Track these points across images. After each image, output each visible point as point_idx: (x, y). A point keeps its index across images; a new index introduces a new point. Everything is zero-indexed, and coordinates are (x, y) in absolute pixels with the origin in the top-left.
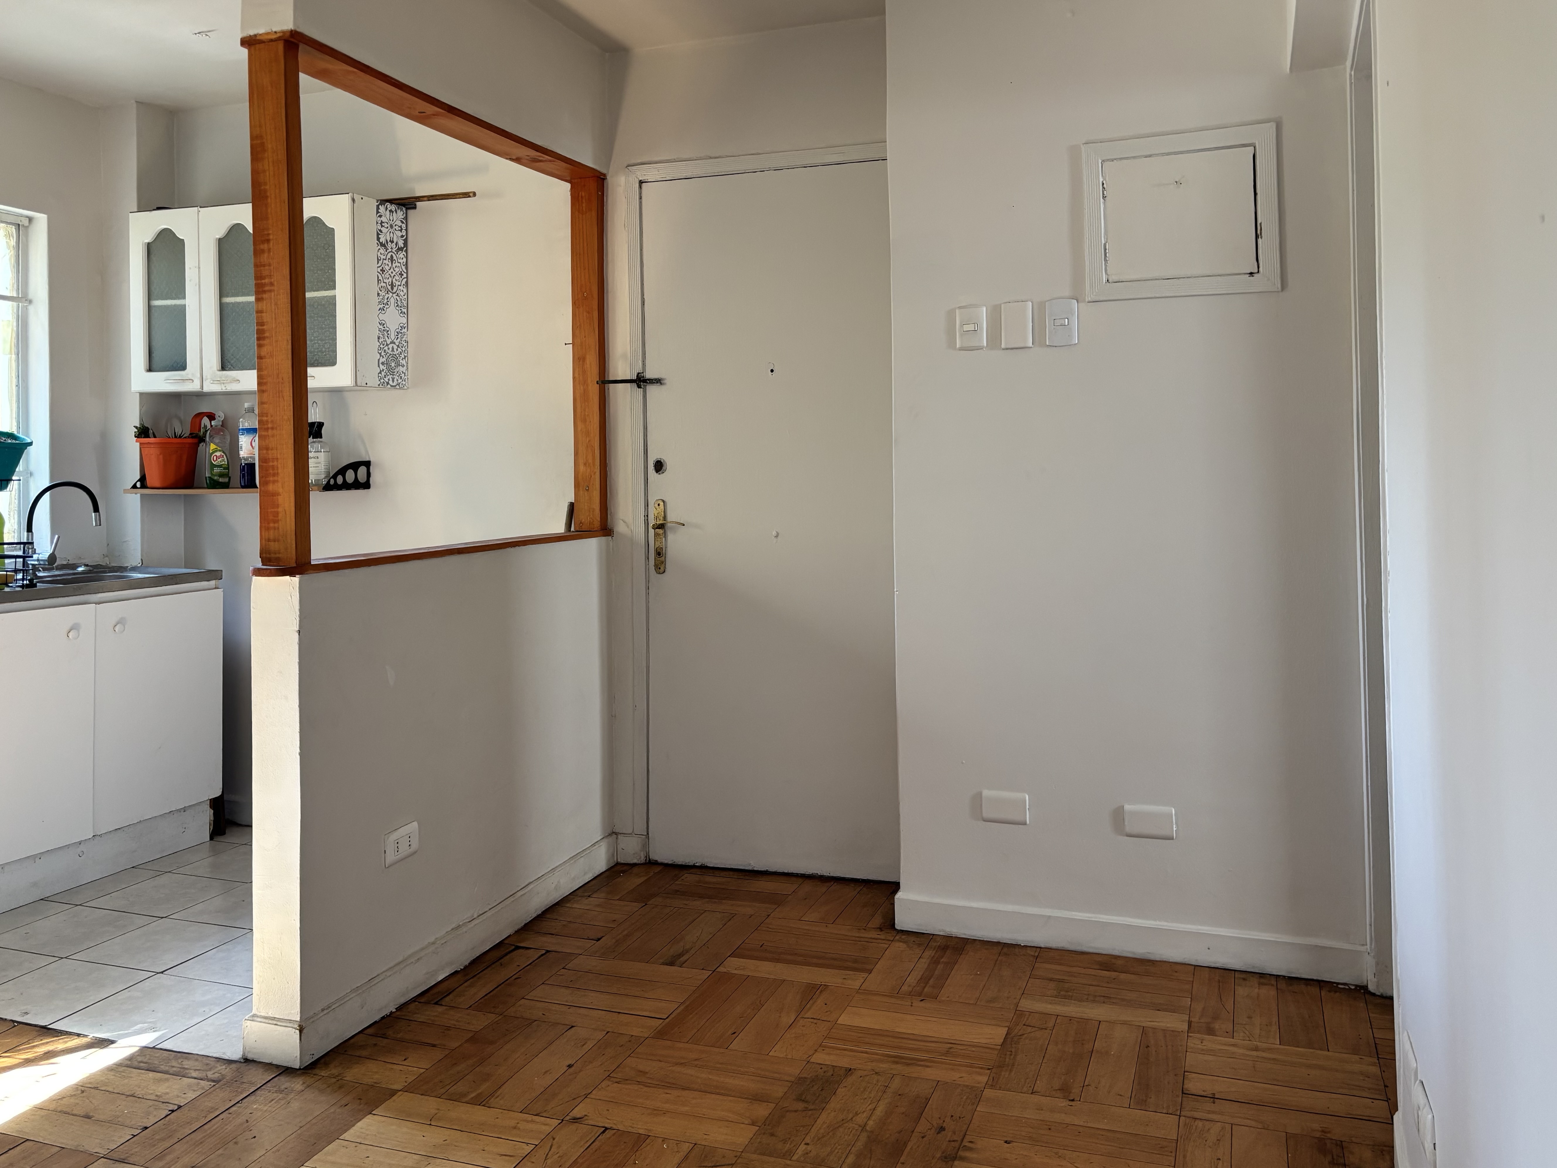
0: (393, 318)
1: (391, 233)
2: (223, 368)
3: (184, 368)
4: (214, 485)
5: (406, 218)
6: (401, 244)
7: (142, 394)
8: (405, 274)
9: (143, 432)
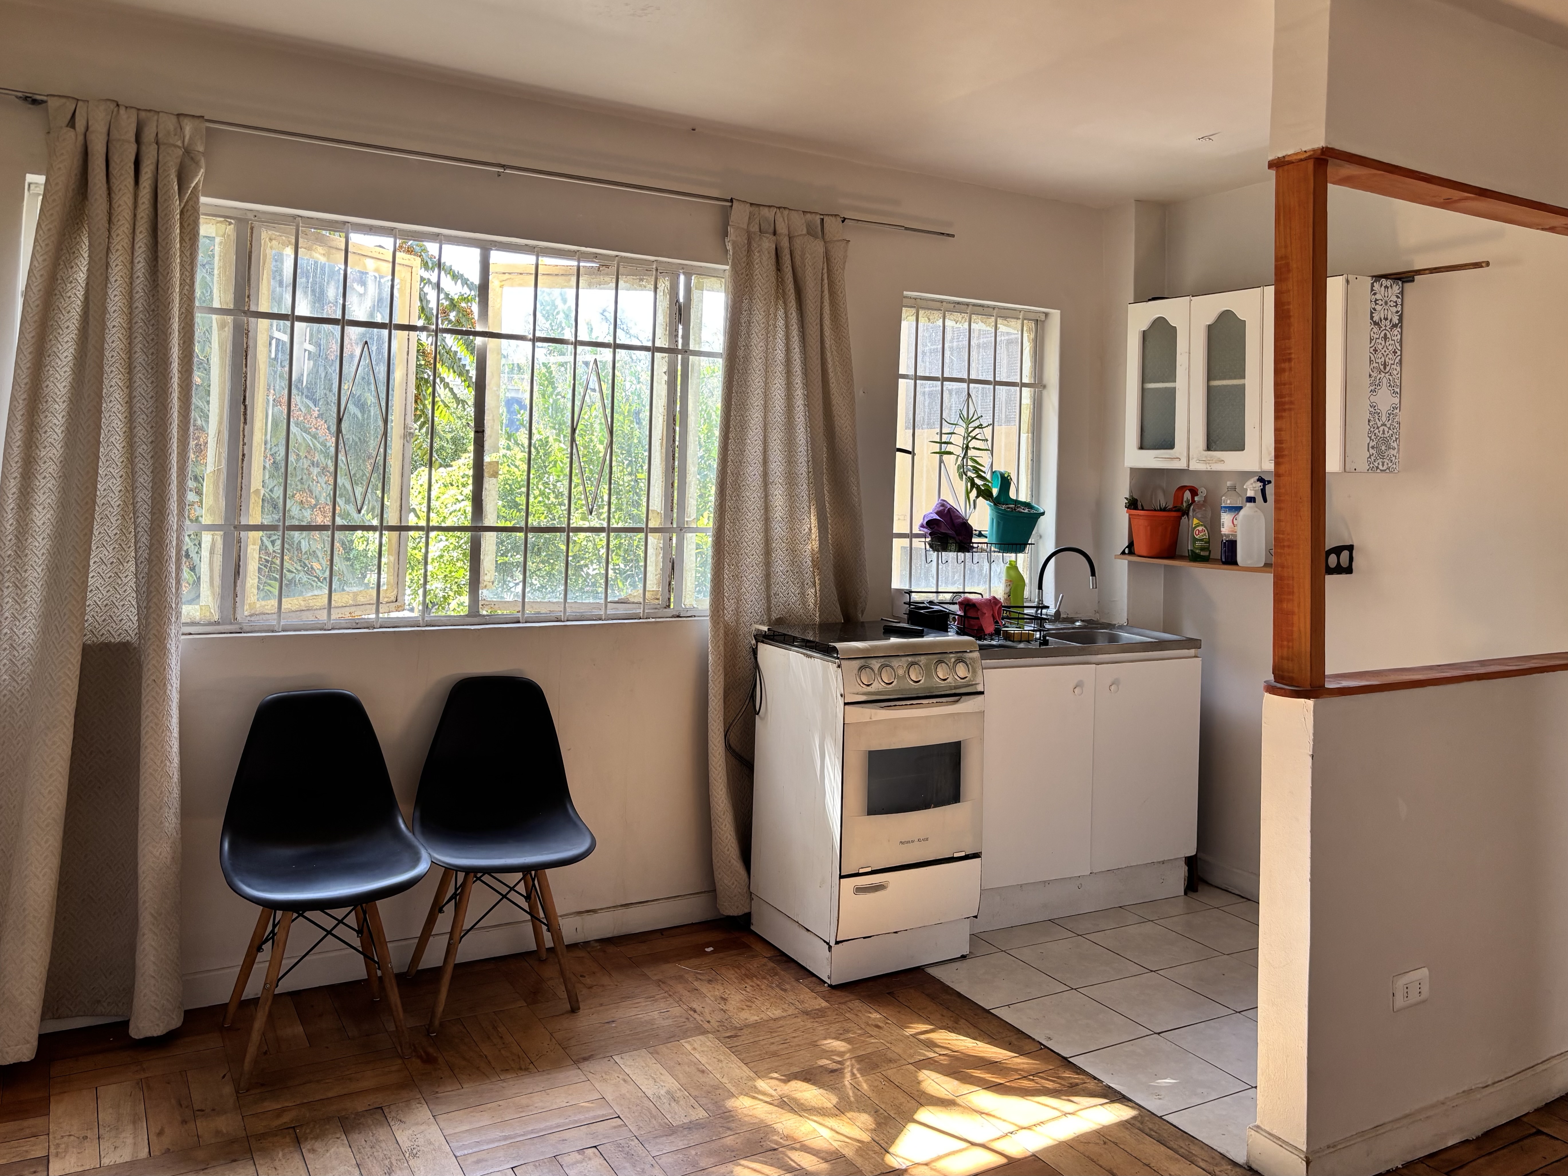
0: (1385, 400)
1: (1386, 311)
2: (1209, 448)
3: (1171, 446)
4: (1196, 558)
5: (1402, 293)
6: (1396, 320)
7: (1133, 470)
8: (1399, 352)
9: (1132, 504)
